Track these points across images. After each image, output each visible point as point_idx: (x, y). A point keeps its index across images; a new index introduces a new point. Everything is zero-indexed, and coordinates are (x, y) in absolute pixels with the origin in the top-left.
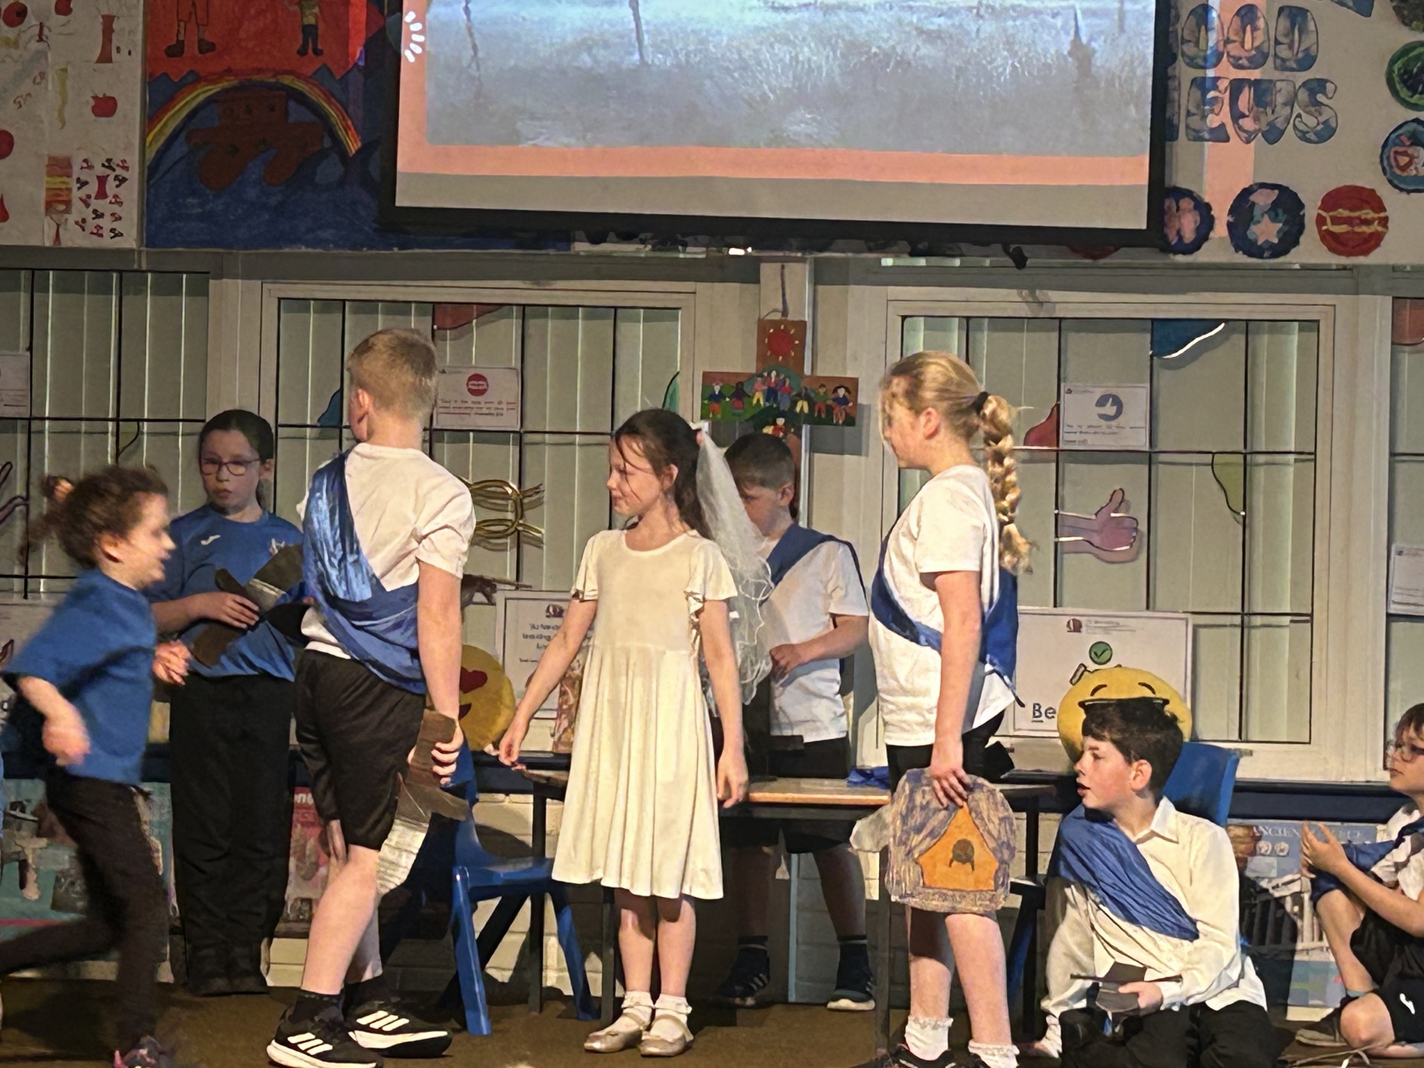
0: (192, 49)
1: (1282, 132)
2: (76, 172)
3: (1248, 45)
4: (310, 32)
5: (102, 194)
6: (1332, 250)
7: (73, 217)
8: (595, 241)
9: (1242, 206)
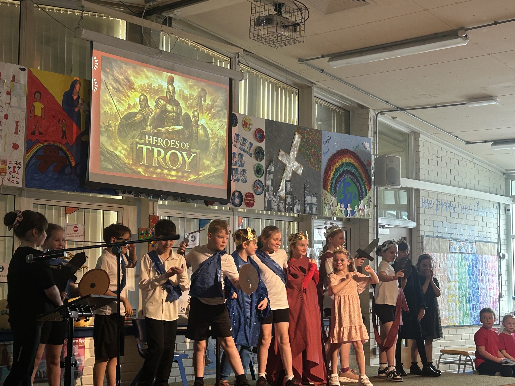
0: (37, 133)
1: (239, 180)
2: (8, 165)
3: (234, 161)
4: (64, 132)
5: (14, 171)
6: (247, 206)
7: (6, 177)
9: (233, 195)
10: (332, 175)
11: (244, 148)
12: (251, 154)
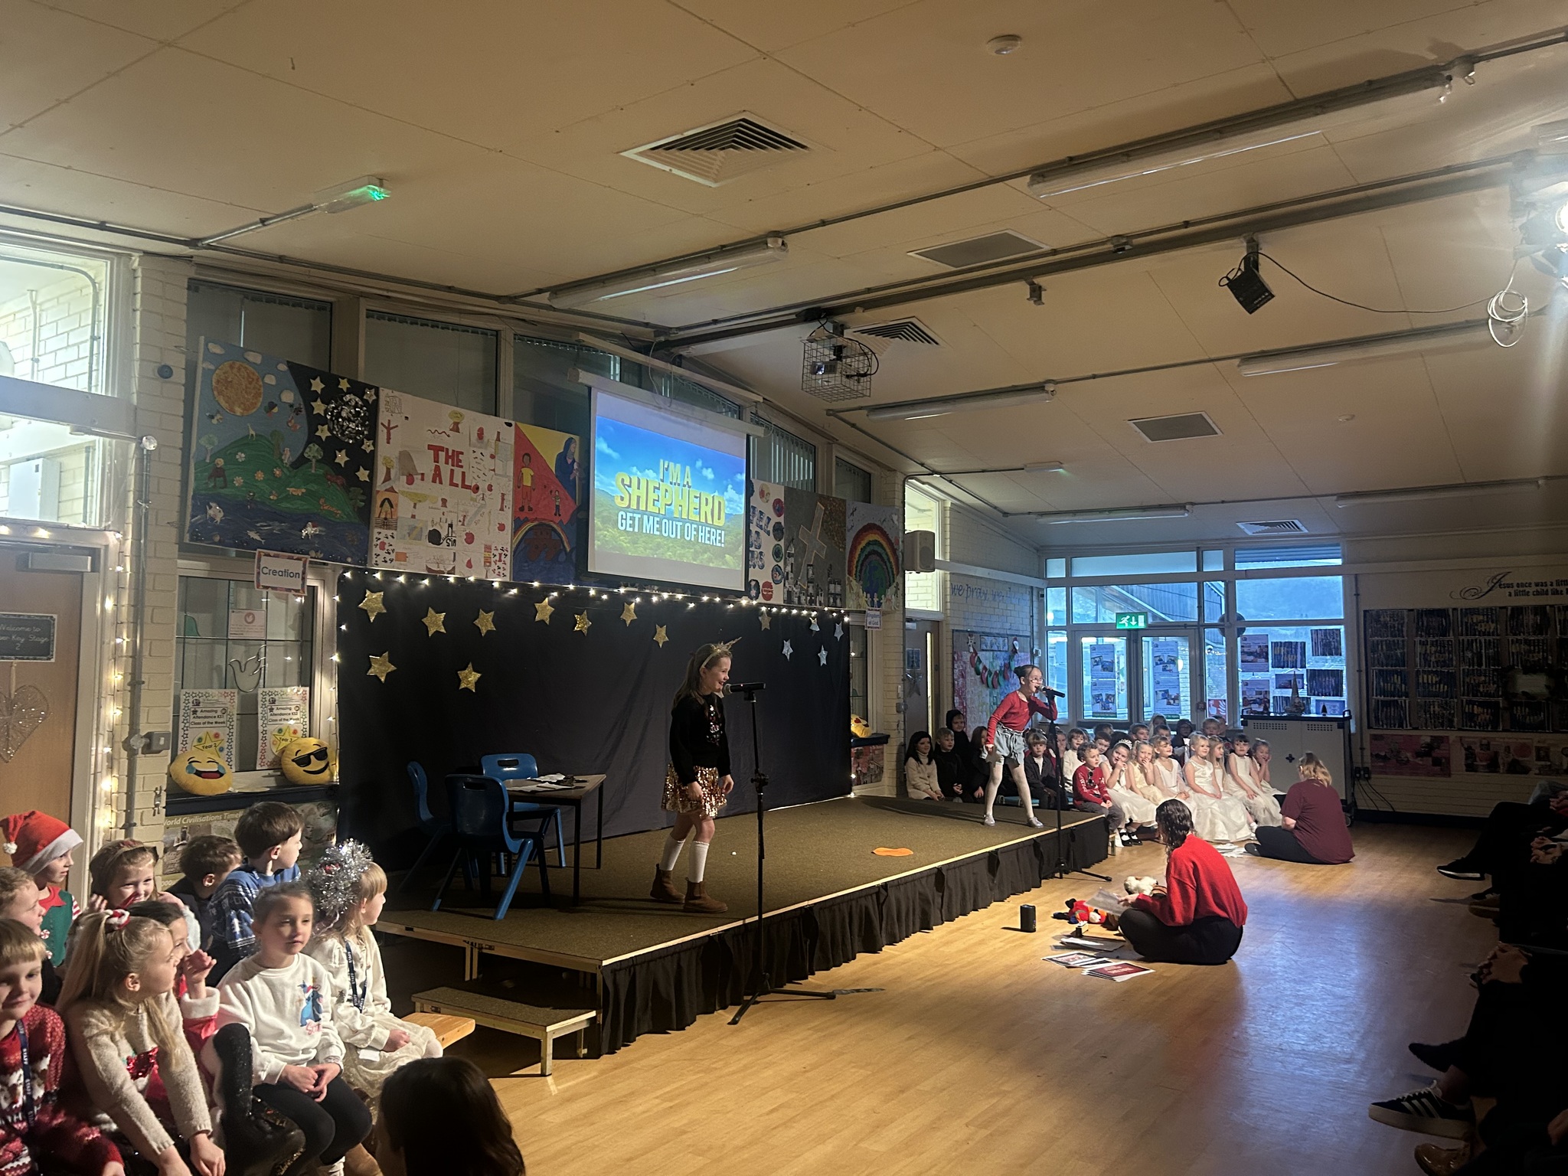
0: (526, 509)
2: (493, 552)
4: (558, 507)
6: (764, 599)
7: (491, 568)
10: (857, 556)
11: (762, 524)
12: (769, 531)
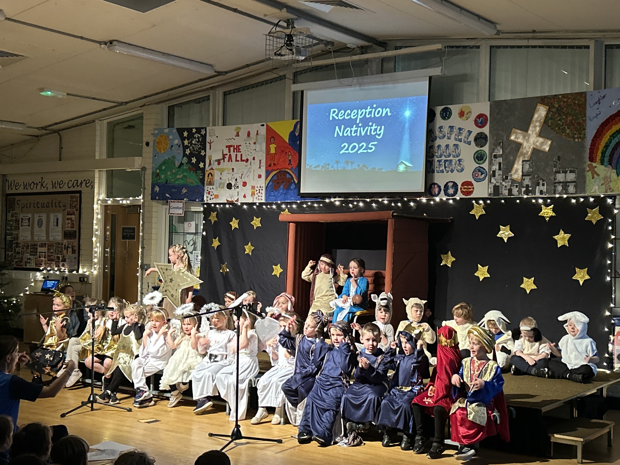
0: (272, 165)
1: (454, 170)
2: (256, 189)
3: (447, 153)
4: (290, 160)
5: (259, 193)
6: (463, 195)
7: (255, 197)
8: (335, 198)
9: (446, 186)
11: (460, 137)
12: (470, 142)
